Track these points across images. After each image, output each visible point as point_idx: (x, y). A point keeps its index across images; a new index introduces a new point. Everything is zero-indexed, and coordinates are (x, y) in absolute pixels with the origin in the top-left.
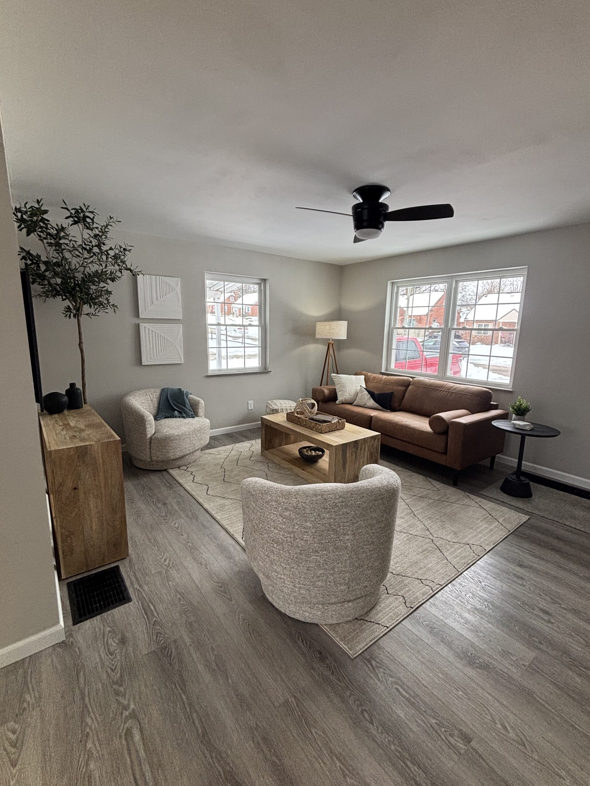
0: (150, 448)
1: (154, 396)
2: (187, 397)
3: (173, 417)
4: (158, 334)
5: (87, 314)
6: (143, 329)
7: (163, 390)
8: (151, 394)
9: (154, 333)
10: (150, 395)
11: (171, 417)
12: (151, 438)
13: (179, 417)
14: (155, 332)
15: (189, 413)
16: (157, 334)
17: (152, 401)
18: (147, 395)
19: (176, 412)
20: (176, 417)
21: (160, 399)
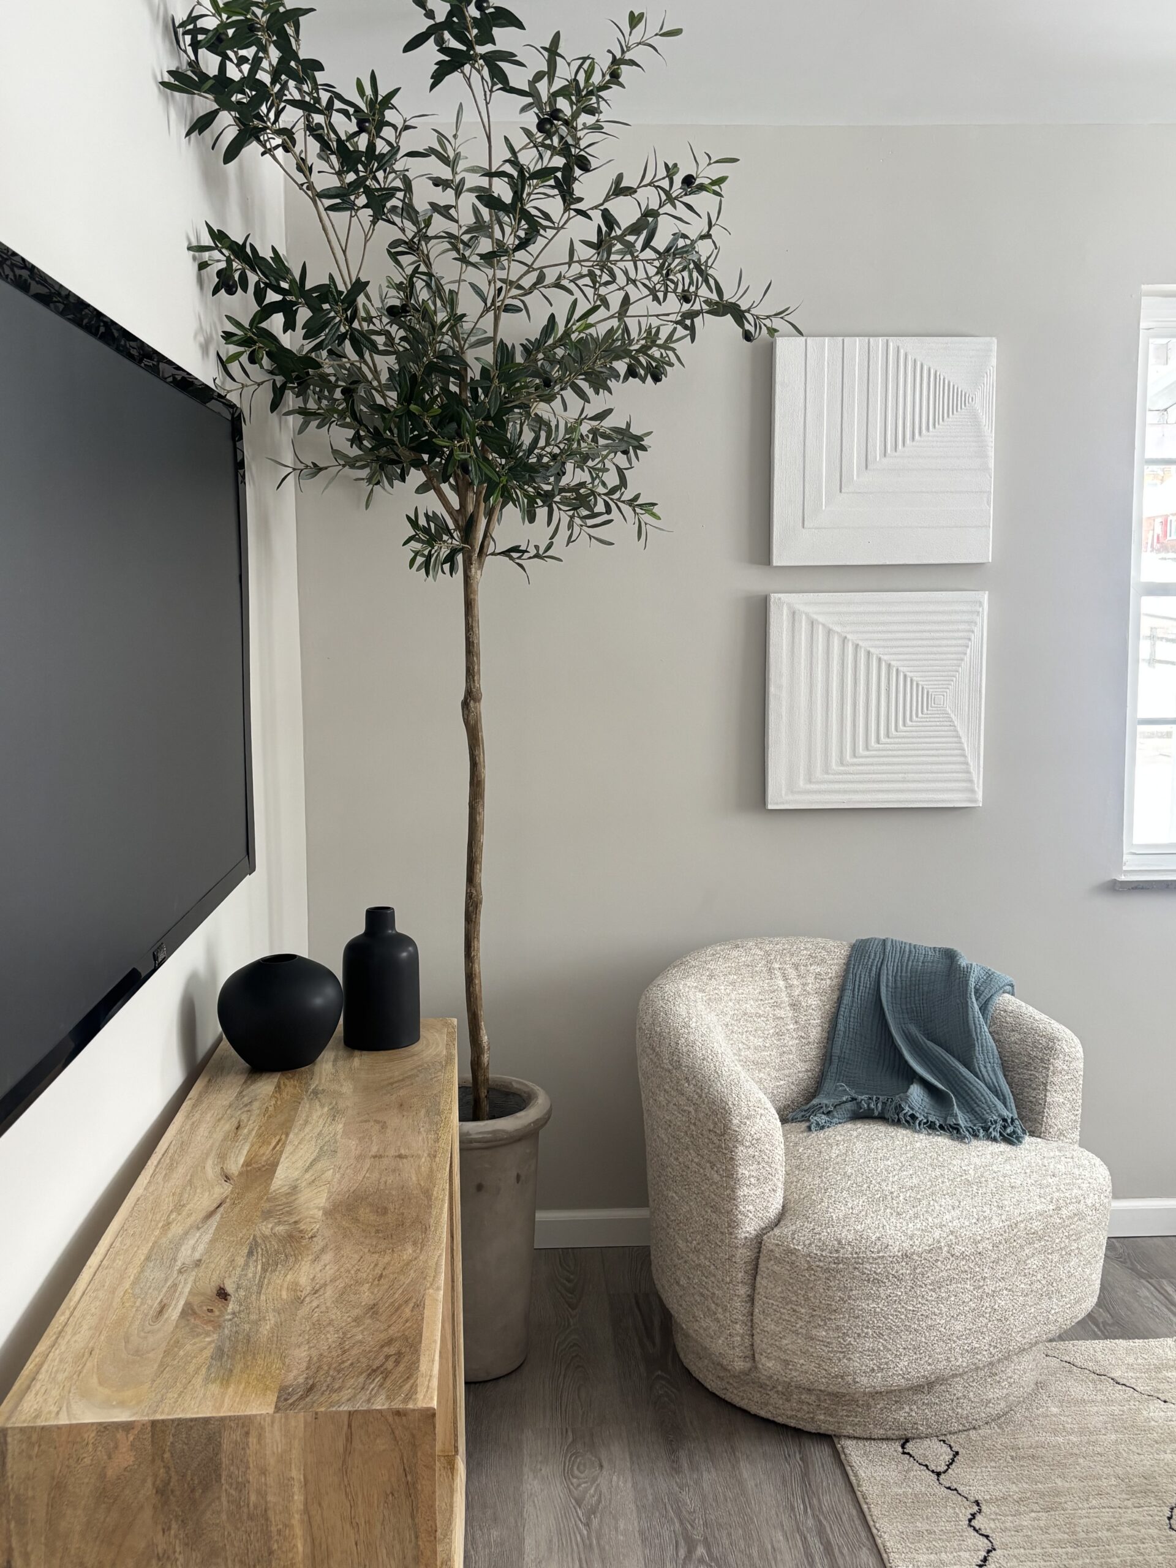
0: (751, 1299)
1: (811, 979)
2: (984, 1009)
3: (897, 1123)
4: (857, 647)
5: (506, 553)
6: (786, 625)
7: (859, 952)
8: (796, 967)
9: (836, 642)
10: (792, 973)
11: (882, 1118)
12: (758, 1243)
13: (931, 1126)
14: (844, 640)
15: (992, 1108)
16: (850, 649)
17: (795, 1006)
18: (770, 970)
19: (916, 1092)
20: (910, 1122)
21: (840, 1000)
